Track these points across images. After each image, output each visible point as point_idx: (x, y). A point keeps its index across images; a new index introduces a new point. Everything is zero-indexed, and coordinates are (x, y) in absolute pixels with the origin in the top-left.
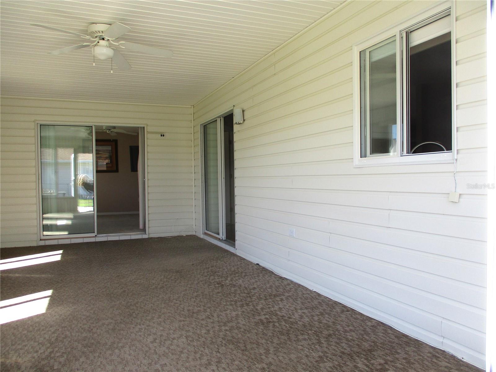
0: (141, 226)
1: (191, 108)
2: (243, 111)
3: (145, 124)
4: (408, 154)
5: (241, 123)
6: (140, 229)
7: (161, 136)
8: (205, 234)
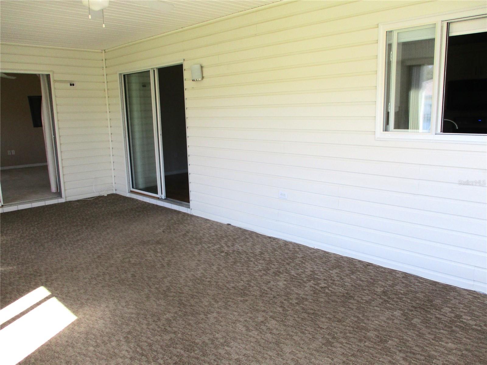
0: (53, 189)
1: (102, 53)
2: (202, 67)
3: (51, 71)
4: (442, 133)
5: (199, 80)
6: (53, 193)
7: (71, 85)
8: (132, 192)
